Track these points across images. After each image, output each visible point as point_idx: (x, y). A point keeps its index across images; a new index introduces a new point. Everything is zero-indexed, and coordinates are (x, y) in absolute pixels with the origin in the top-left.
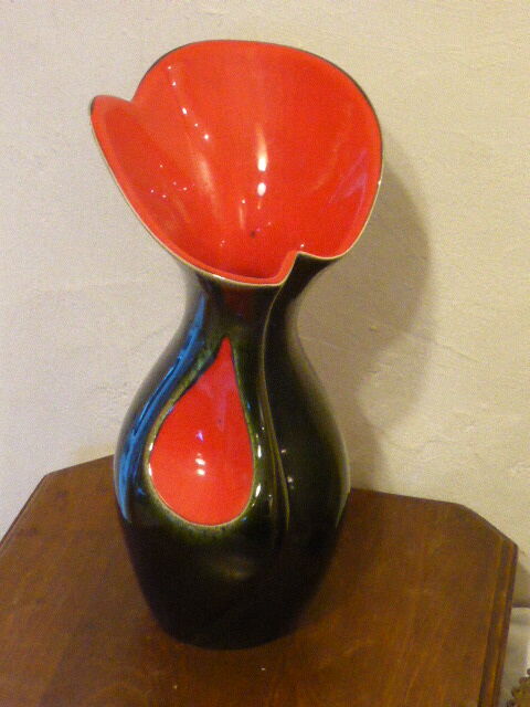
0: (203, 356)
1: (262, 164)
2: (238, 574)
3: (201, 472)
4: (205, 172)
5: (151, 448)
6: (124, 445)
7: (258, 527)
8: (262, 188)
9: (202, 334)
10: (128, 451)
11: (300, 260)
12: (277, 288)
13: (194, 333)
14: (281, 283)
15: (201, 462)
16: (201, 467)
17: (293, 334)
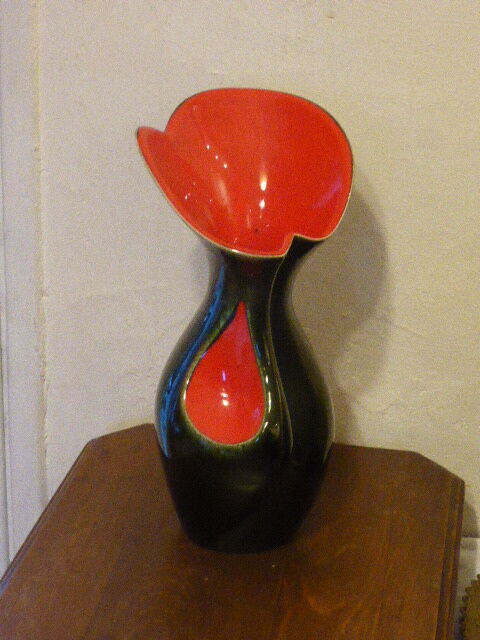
0: (224, 317)
1: (263, 185)
2: (252, 488)
3: (225, 403)
4: (222, 189)
5: (185, 397)
6: (161, 403)
7: (268, 446)
8: (262, 204)
9: (225, 294)
10: (164, 407)
11: (296, 240)
12: (281, 259)
13: (218, 294)
14: (283, 255)
15: (225, 395)
16: (225, 399)
17: (289, 302)
